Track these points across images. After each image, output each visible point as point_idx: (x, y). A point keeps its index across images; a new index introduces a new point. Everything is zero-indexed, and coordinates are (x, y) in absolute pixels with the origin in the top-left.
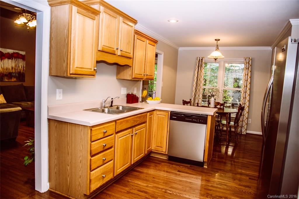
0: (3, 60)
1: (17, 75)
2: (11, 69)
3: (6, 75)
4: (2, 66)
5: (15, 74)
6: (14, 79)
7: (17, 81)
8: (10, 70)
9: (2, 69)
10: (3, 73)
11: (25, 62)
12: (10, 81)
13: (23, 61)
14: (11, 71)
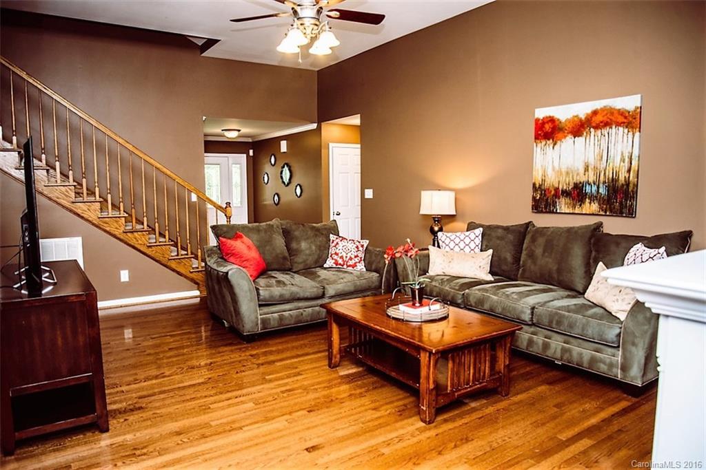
0: (559, 142)
1: (602, 191)
2: (582, 170)
3: (566, 193)
4: (556, 165)
5: (594, 188)
6: (591, 207)
7: (602, 213)
8: (578, 174)
9: (553, 173)
10: (557, 186)
11: (637, 134)
12: (577, 211)
13: (631, 134)
14: (583, 179)
